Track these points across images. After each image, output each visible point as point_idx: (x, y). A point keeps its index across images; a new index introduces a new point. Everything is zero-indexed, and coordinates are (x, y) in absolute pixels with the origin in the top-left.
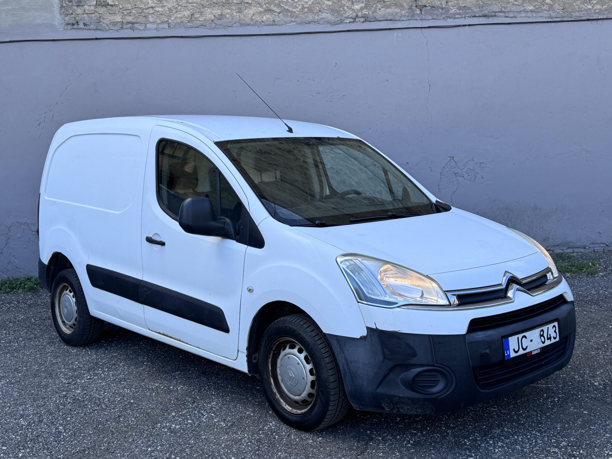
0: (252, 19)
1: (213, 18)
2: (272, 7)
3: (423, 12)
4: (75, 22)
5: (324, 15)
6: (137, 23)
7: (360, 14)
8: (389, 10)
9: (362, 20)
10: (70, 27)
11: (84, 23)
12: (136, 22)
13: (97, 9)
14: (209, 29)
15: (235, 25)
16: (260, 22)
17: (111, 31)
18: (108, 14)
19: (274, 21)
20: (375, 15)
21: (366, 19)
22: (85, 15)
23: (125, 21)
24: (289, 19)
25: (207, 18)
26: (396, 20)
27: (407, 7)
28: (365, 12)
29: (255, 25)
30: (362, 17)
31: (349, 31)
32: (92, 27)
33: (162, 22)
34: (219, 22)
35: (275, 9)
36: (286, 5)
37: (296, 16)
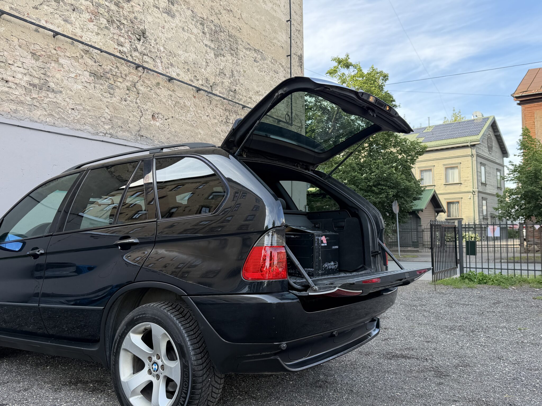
0: (39, 119)
1: (10, 110)
2: (53, 113)
3: (142, 139)
5: (86, 127)
7: (108, 132)
8: (124, 133)
9: (109, 136)
14: (6, 118)
15: (26, 120)
16: (45, 122)
19: (54, 123)
20: (117, 134)
21: (112, 136)
24: (65, 124)
25: (5, 110)
26: (128, 141)
27: (134, 134)
28: (111, 131)
29: (41, 123)
30: (110, 134)
31: (102, 141)
34: (14, 115)
35: (55, 115)
36: (63, 114)
37: (69, 123)
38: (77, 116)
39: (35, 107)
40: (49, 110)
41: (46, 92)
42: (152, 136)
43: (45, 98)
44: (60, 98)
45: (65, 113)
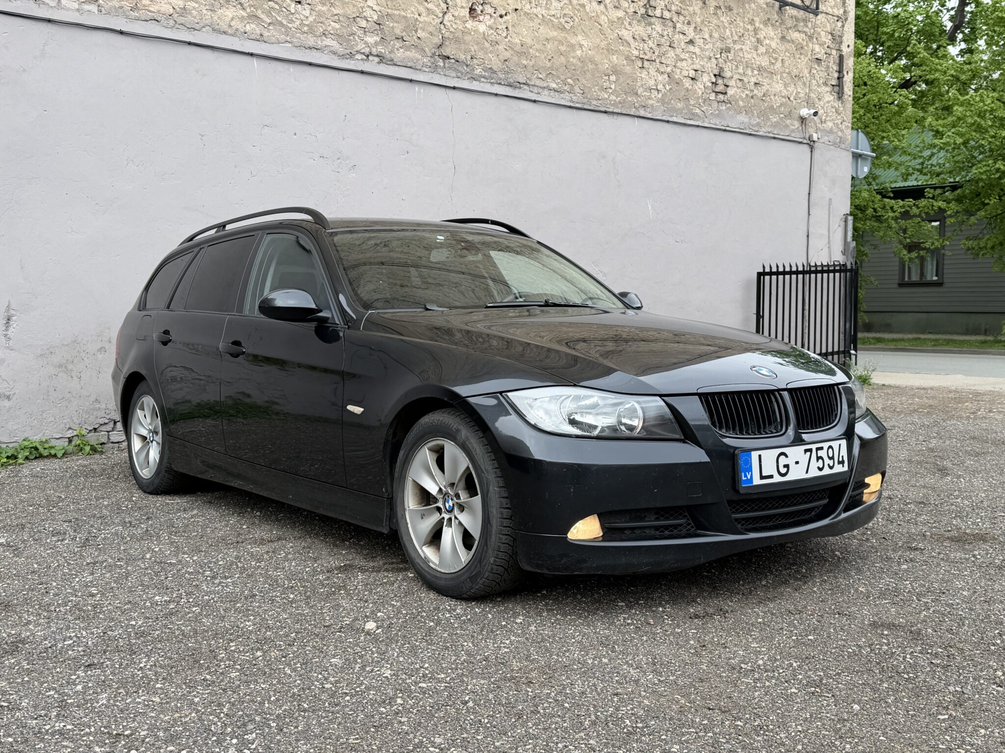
0: (230, 26)
1: (171, 11)
2: (259, 13)
3: (447, 65)
5: (328, 42)
7: (374, 51)
8: (408, 53)
9: (377, 59)
14: (165, 27)
15: (204, 29)
16: (242, 33)
19: (261, 35)
20: (392, 56)
21: (381, 58)
24: (283, 37)
25: (162, 9)
26: (416, 69)
27: (429, 54)
28: (380, 49)
29: (234, 34)
30: (377, 56)
31: (362, 72)
33: (89, 1)
34: (180, 19)
35: (262, 16)
36: (278, 15)
37: (292, 34)
38: (307, 17)
40: (250, 6)
42: (469, 57)
45: (282, 11)
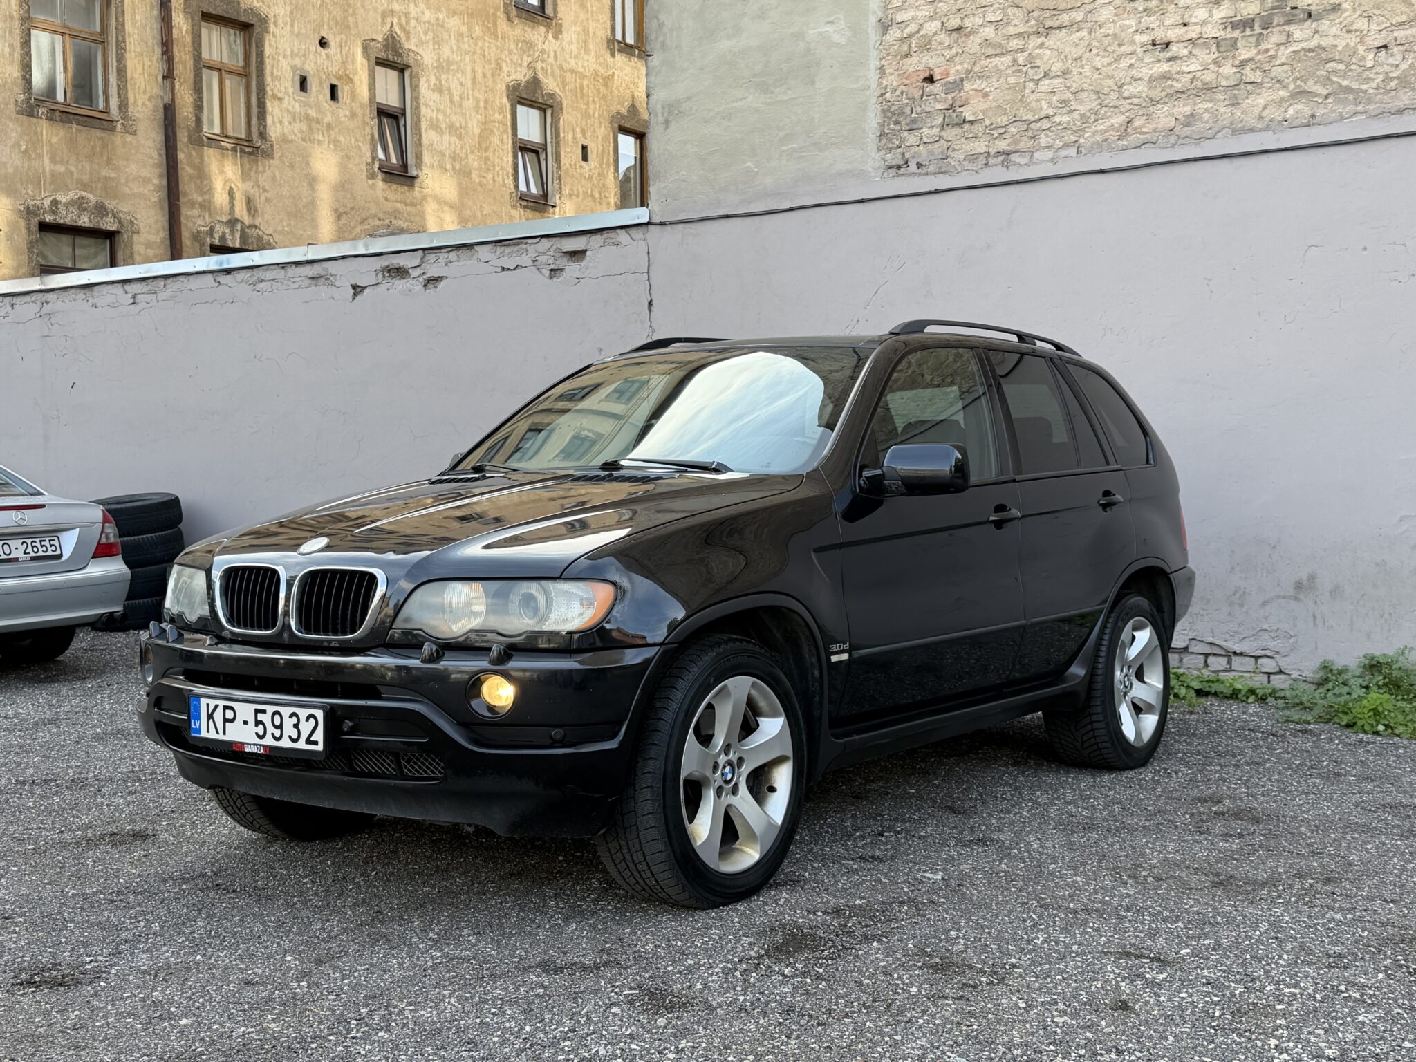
0: (1260, 118)
1: (1173, 123)
2: (1311, 86)
4: (901, 162)
6: (1016, 152)
10: (892, 172)
11: (918, 163)
12: (1014, 150)
13: (943, 133)
14: (1163, 148)
15: (1220, 135)
16: (1280, 122)
17: (965, 173)
18: (963, 140)
19: (1313, 116)
22: (921, 147)
23: (993, 151)
24: (1351, 108)
25: (1160, 126)
29: (1266, 128)
32: (932, 169)
33: (1066, 145)
34: (1185, 131)
35: (1317, 89)
36: (1344, 78)
37: (1368, 99)
38: (1397, 66)
39: (1249, 87)
40: (1295, 80)
41: (1281, 28)
43: (1282, 48)
44: (1334, 29)
45: (1351, 70)
